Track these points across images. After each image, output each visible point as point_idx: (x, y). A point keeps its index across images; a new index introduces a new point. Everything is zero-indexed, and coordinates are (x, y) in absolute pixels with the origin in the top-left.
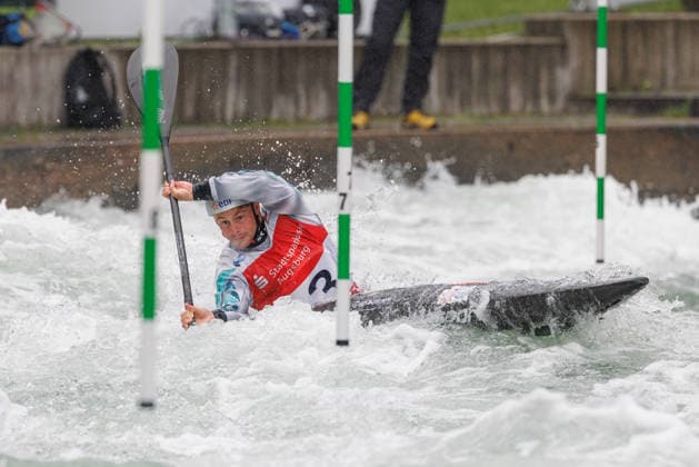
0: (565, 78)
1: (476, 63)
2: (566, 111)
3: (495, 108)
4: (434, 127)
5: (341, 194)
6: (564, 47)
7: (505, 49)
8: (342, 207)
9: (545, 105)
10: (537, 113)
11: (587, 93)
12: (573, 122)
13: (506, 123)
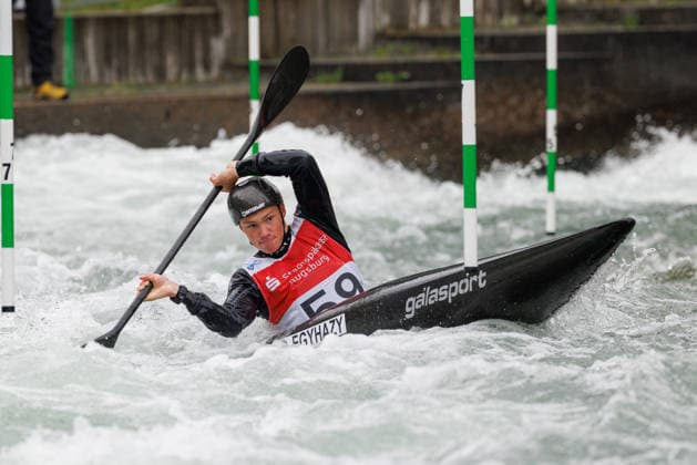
0: (219, 47)
1: (132, 35)
2: (221, 80)
3: (151, 78)
4: (65, 97)
5: (5, 165)
6: (217, 17)
7: (161, 20)
8: (6, 178)
9: (200, 74)
10: (193, 81)
11: (240, 60)
12: (228, 90)
13: (162, 91)
